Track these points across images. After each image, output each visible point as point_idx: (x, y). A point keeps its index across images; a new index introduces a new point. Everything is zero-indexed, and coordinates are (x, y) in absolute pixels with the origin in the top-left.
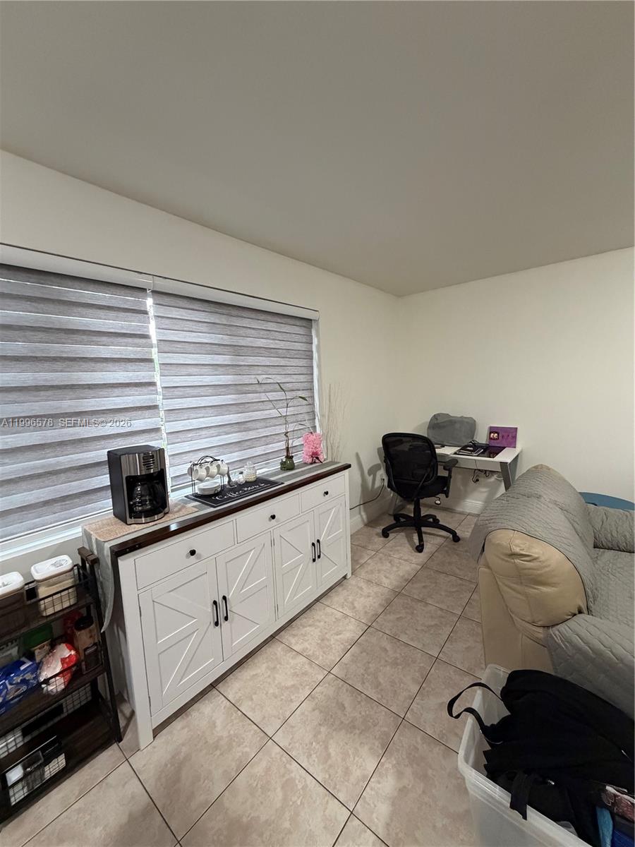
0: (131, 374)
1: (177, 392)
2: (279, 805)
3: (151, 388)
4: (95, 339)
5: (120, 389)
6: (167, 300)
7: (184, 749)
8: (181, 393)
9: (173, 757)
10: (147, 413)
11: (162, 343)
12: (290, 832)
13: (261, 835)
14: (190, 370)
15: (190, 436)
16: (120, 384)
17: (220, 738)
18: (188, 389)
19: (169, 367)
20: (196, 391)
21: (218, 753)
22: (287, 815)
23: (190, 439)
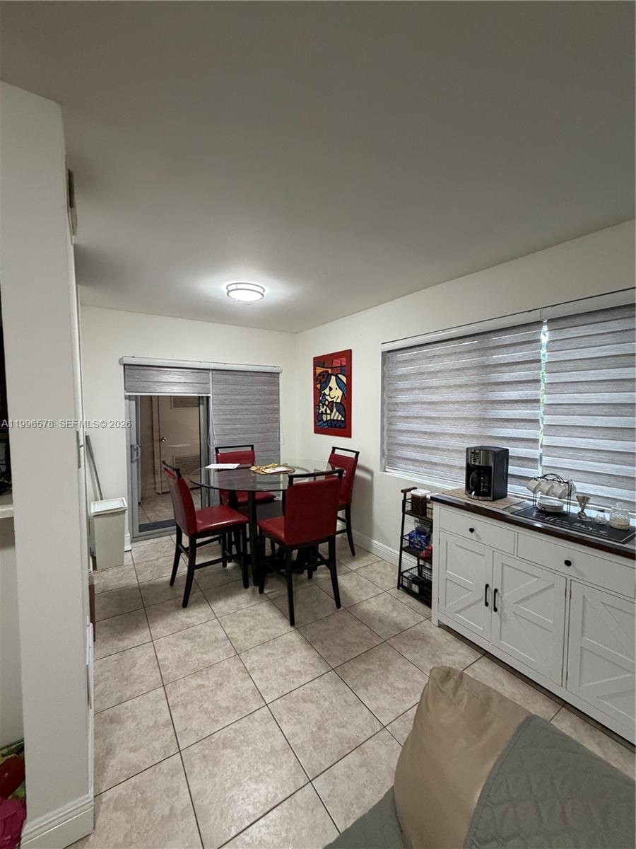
0: (521, 393)
1: (560, 409)
2: (395, 684)
3: (535, 404)
4: (499, 369)
5: (510, 405)
6: (562, 323)
7: (432, 641)
8: (565, 410)
9: (428, 636)
10: (528, 425)
11: (550, 364)
12: (380, 688)
13: (382, 674)
14: (581, 388)
15: (570, 453)
16: (513, 400)
17: (440, 658)
18: (574, 407)
19: (554, 386)
20: (585, 410)
21: (430, 656)
22: (389, 689)
23: (568, 457)
